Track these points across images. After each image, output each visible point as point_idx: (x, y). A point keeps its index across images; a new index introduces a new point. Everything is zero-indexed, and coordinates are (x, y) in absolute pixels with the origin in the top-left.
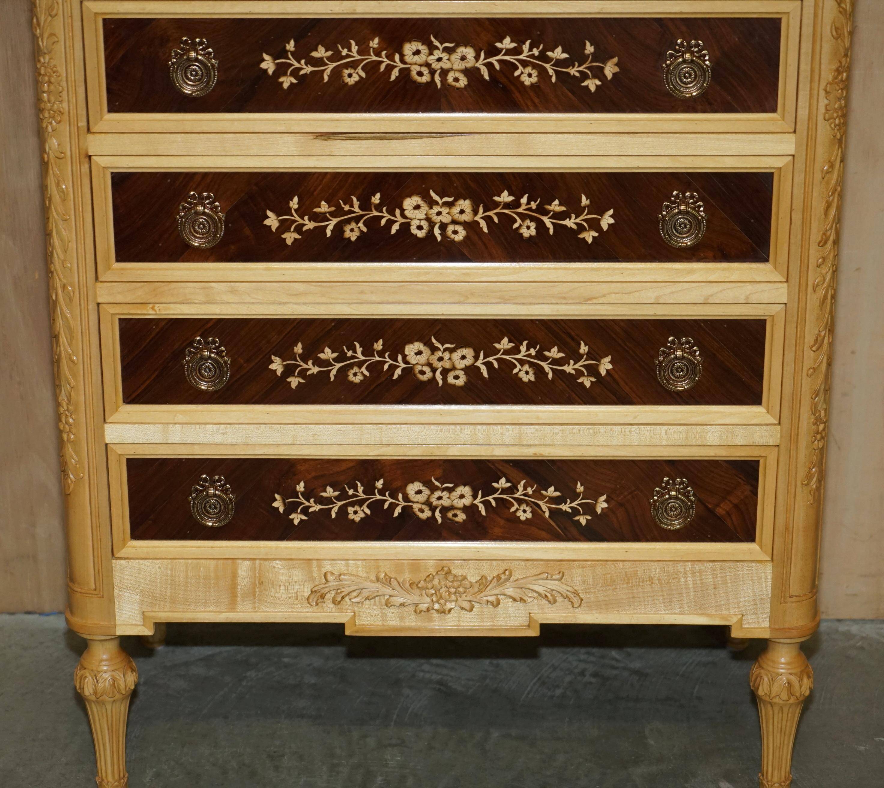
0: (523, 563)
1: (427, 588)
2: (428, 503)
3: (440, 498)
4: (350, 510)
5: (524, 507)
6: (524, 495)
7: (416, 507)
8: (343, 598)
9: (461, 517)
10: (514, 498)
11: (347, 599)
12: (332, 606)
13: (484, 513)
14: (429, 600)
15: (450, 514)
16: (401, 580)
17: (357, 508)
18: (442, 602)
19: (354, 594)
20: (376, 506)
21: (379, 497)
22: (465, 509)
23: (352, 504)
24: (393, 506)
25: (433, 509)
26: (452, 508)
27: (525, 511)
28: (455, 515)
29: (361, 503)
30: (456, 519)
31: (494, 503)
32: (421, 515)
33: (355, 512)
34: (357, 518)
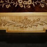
0: (42, 17)
1: (22, 22)
2: (22, 4)
3: (25, 3)
4: (6, 6)
5: (43, 4)
6: (43, 2)
7: (20, 5)
8: (5, 25)
9: (30, 7)
10: (41, 3)
11: (6, 25)
12: (3, 26)
13: (34, 6)
14: (23, 25)
15: (27, 6)
16: (17, 21)
17: (8, 5)
18: (26, 25)
19: (8, 24)
20: (12, 5)
21: (12, 3)
22: (30, 5)
23: (7, 4)
24: (15, 5)
25: (23, 5)
26: (27, 5)
27: (43, 5)
28: (28, 7)
29: (8, 4)
30: (29, 7)
31: (36, 4)
32: (21, 6)
33: (7, 6)
34: (8, 7)
